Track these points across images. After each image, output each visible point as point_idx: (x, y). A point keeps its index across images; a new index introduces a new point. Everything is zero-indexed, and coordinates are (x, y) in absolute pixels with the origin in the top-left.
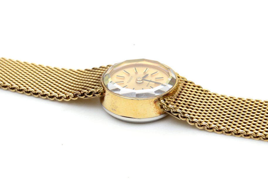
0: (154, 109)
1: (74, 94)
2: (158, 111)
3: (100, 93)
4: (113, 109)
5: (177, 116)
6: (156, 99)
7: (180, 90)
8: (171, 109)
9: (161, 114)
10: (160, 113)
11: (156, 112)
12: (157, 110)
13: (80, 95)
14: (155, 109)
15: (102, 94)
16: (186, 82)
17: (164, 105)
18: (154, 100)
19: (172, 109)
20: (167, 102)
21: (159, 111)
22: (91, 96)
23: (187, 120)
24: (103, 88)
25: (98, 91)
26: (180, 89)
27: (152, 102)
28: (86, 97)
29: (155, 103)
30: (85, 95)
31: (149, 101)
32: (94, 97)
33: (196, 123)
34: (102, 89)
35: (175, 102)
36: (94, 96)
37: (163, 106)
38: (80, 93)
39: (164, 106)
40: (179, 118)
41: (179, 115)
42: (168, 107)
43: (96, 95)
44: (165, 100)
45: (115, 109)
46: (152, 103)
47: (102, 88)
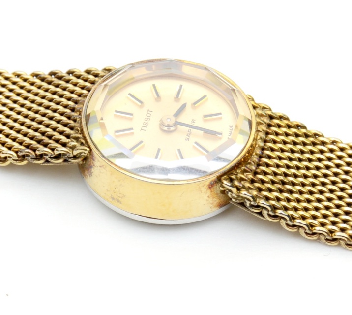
0: (207, 200)
1: (20, 154)
2: (215, 203)
3: (80, 157)
4: (113, 199)
5: (260, 214)
6: (212, 181)
7: (262, 144)
8: (246, 200)
9: (221, 206)
10: (220, 204)
11: (211, 205)
12: (215, 199)
13: (34, 157)
14: (211, 200)
15: (85, 159)
16: (271, 117)
17: (231, 191)
18: (208, 183)
19: (249, 200)
20: (236, 183)
21: (217, 201)
22: (61, 161)
23: (281, 221)
24: (88, 149)
25: (77, 155)
26: (260, 141)
27: (205, 187)
28: (47, 161)
29: (210, 188)
30: (44, 158)
31: (198, 185)
32: (66, 164)
33: (300, 229)
34: (86, 152)
35: (252, 181)
36: (65, 161)
37: (227, 192)
38: (33, 153)
39: (230, 193)
40: (264, 217)
41: (265, 212)
42: (241, 195)
43: (72, 161)
44: (231, 180)
45: (120, 199)
46: (205, 189)
47: (86, 150)
